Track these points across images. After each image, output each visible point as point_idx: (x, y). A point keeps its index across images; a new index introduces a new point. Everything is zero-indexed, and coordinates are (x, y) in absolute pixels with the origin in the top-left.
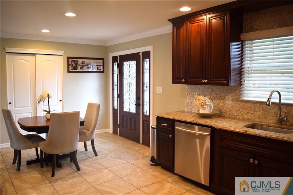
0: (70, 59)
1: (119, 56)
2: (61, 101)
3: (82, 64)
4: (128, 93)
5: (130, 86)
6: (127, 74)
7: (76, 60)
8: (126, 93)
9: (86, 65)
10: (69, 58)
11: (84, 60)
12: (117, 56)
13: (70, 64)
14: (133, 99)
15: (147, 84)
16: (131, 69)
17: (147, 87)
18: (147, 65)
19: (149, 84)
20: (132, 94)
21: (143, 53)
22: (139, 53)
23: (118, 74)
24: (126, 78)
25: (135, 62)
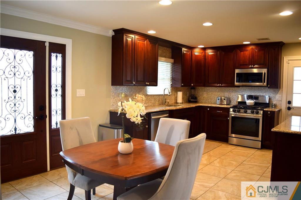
4: (9, 103)
5: (15, 91)
6: (8, 69)
14: (24, 112)
15: (56, 86)
16: (20, 62)
17: (56, 90)
18: (56, 61)
19: (60, 87)
20: (20, 103)
21: (50, 44)
22: (44, 42)
24: (3, 77)
25: (31, 53)
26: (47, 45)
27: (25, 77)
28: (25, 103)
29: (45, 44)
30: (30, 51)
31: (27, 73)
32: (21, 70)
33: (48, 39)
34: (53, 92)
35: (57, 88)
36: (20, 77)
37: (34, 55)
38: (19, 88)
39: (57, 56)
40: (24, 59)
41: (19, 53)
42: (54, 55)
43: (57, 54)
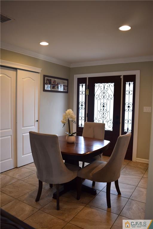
0: (46, 78)
1: (89, 78)
2: (37, 121)
3: (54, 84)
4: (100, 113)
5: (104, 106)
6: (101, 94)
7: (50, 79)
8: (98, 112)
9: (56, 85)
10: (44, 76)
11: (56, 80)
12: (86, 78)
13: (46, 82)
14: (108, 118)
15: (129, 104)
16: (107, 90)
17: (129, 107)
18: (129, 87)
19: (132, 104)
20: (106, 113)
21: (124, 76)
22: (120, 76)
23: (88, 94)
24: (98, 98)
25: (113, 84)
26: (122, 77)
27: (109, 98)
28: (109, 113)
31: (110, 96)
32: (107, 94)
33: (122, 73)
34: (126, 108)
35: (129, 105)
36: (107, 98)
37: (114, 85)
38: (106, 104)
39: (130, 84)
40: (109, 88)
41: (107, 85)
43: (130, 82)
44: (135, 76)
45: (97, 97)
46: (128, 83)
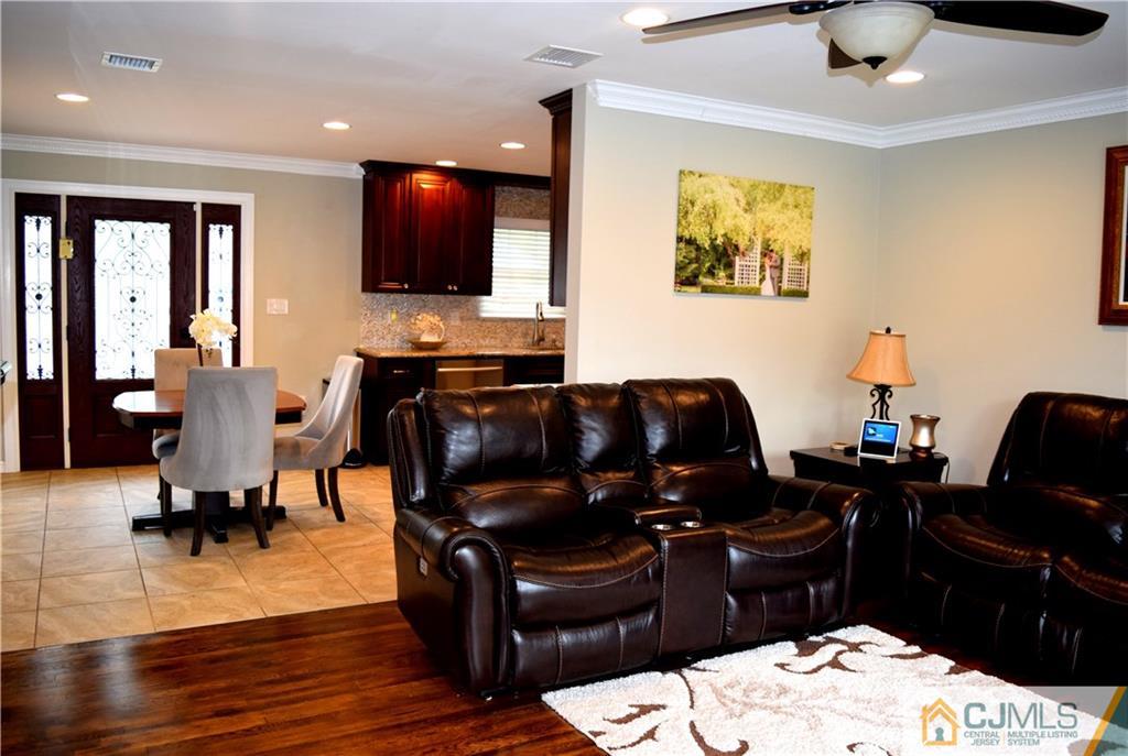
1: (68, 197)
4: (121, 321)
5: (133, 299)
6: (120, 259)
8: (112, 321)
12: (59, 196)
15: (222, 291)
16: (143, 245)
17: (222, 299)
18: (220, 241)
19: (229, 292)
20: (144, 321)
21: (205, 206)
22: (192, 204)
23: (70, 256)
24: (112, 273)
25: (166, 227)
26: (198, 209)
27: (153, 273)
28: (153, 322)
29: (192, 207)
30: (162, 222)
31: (157, 266)
32: (145, 259)
33: (198, 197)
34: (213, 303)
35: (223, 296)
36: (145, 271)
37: (170, 231)
38: (142, 292)
39: (221, 231)
40: (150, 239)
41: (139, 227)
42: (214, 229)
43: (224, 226)
44: (238, 208)
45: (104, 268)
46: (218, 226)
